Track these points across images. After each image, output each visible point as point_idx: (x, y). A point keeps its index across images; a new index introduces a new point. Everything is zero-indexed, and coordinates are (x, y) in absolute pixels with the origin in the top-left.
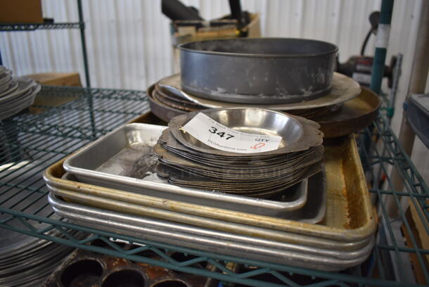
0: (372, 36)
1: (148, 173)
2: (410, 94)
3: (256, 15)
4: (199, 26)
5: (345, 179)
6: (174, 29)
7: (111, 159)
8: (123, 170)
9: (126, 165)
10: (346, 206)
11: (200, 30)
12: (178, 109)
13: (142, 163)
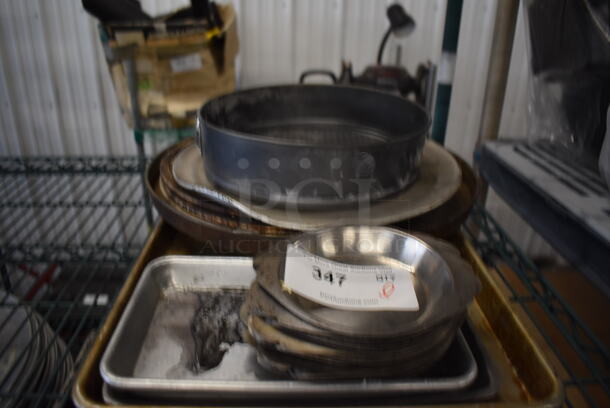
2: (483, 141)
3: (227, 8)
4: (149, 31)
6: (107, 35)
7: (151, 331)
8: (181, 349)
9: (181, 337)
11: (151, 36)
13: (202, 328)
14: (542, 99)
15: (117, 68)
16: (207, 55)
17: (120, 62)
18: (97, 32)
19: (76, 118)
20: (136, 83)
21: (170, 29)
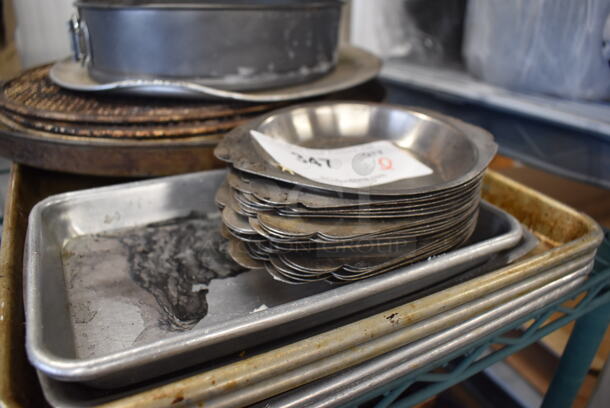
1: (196, 288)
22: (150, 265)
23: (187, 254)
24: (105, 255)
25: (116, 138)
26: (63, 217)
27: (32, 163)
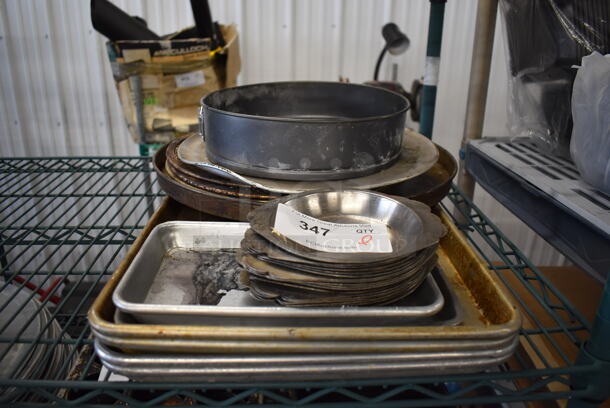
0: (387, 54)
1: (221, 291)
2: (468, 140)
3: (229, 28)
4: (155, 48)
5: (452, 261)
6: (115, 54)
7: (156, 280)
8: (184, 293)
9: (184, 285)
10: (470, 295)
11: (156, 53)
12: (227, 195)
13: (202, 278)
14: (521, 98)
15: (123, 84)
16: (210, 71)
17: (127, 78)
18: (106, 50)
19: (83, 135)
20: (142, 98)
21: (175, 46)
22: (206, 273)
23: (230, 271)
24: (186, 261)
25: (217, 193)
26: (172, 235)
27: (174, 198)
